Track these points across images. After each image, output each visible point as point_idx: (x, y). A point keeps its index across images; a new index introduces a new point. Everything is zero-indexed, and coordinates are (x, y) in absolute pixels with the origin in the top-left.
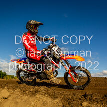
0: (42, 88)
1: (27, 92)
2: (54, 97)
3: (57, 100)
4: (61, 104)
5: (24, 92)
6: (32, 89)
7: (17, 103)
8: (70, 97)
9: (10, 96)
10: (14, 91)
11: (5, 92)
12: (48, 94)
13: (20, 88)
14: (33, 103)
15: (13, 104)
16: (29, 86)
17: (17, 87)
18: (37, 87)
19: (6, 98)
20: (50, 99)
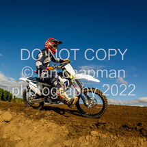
0: (49, 113)
1: (31, 116)
2: (61, 123)
3: (63, 127)
4: (67, 132)
5: (28, 116)
6: (38, 112)
7: (19, 127)
8: (79, 124)
10: (17, 114)
11: (7, 115)
12: (55, 120)
13: (25, 112)
14: (35, 128)
15: (15, 128)
16: (35, 110)
17: (21, 110)
18: (43, 112)
19: (8, 122)
20: (55, 126)
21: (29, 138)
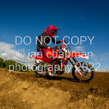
0: (56, 82)
1: (43, 85)
2: (65, 90)
3: (67, 93)
4: (70, 96)
5: (41, 85)
6: (48, 82)
7: (34, 93)
8: (78, 90)
9: (29, 87)
10: (33, 83)
11: (25, 84)
12: (61, 87)
13: (38, 82)
14: (47, 94)
15: (31, 94)
16: (46, 80)
17: (35, 80)
18: (51, 81)
19: (25, 89)
20: (61, 92)
21: (42, 102)
